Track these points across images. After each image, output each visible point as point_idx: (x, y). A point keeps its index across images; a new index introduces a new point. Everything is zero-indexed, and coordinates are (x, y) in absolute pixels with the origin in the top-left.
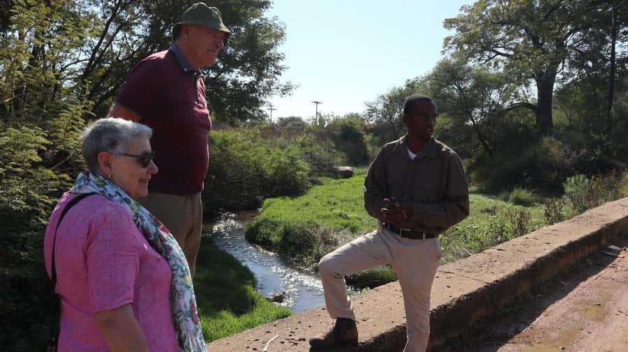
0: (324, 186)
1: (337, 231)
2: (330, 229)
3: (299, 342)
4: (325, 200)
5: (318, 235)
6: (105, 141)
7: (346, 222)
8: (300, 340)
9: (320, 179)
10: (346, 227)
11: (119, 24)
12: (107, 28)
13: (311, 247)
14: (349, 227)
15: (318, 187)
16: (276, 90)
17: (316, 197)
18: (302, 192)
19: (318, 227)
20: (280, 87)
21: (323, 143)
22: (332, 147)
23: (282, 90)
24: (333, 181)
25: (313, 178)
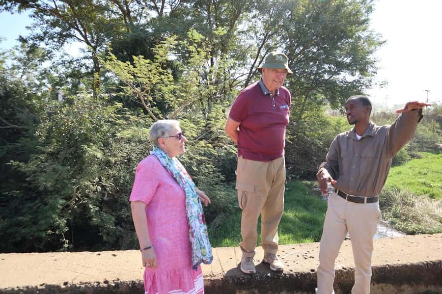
0: (422, 159)
1: (417, 195)
2: (410, 194)
3: (309, 258)
4: (417, 170)
5: (398, 197)
6: (159, 133)
7: (426, 189)
8: (311, 257)
9: (419, 153)
10: (426, 193)
11: (267, 49)
12: (259, 52)
13: (391, 205)
14: (429, 194)
15: (415, 160)
16: (375, 85)
17: (410, 168)
18: (400, 163)
19: (399, 190)
20: (378, 83)
21: (428, 124)
22: (437, 128)
23: (381, 85)
24: (434, 155)
25: (413, 152)
